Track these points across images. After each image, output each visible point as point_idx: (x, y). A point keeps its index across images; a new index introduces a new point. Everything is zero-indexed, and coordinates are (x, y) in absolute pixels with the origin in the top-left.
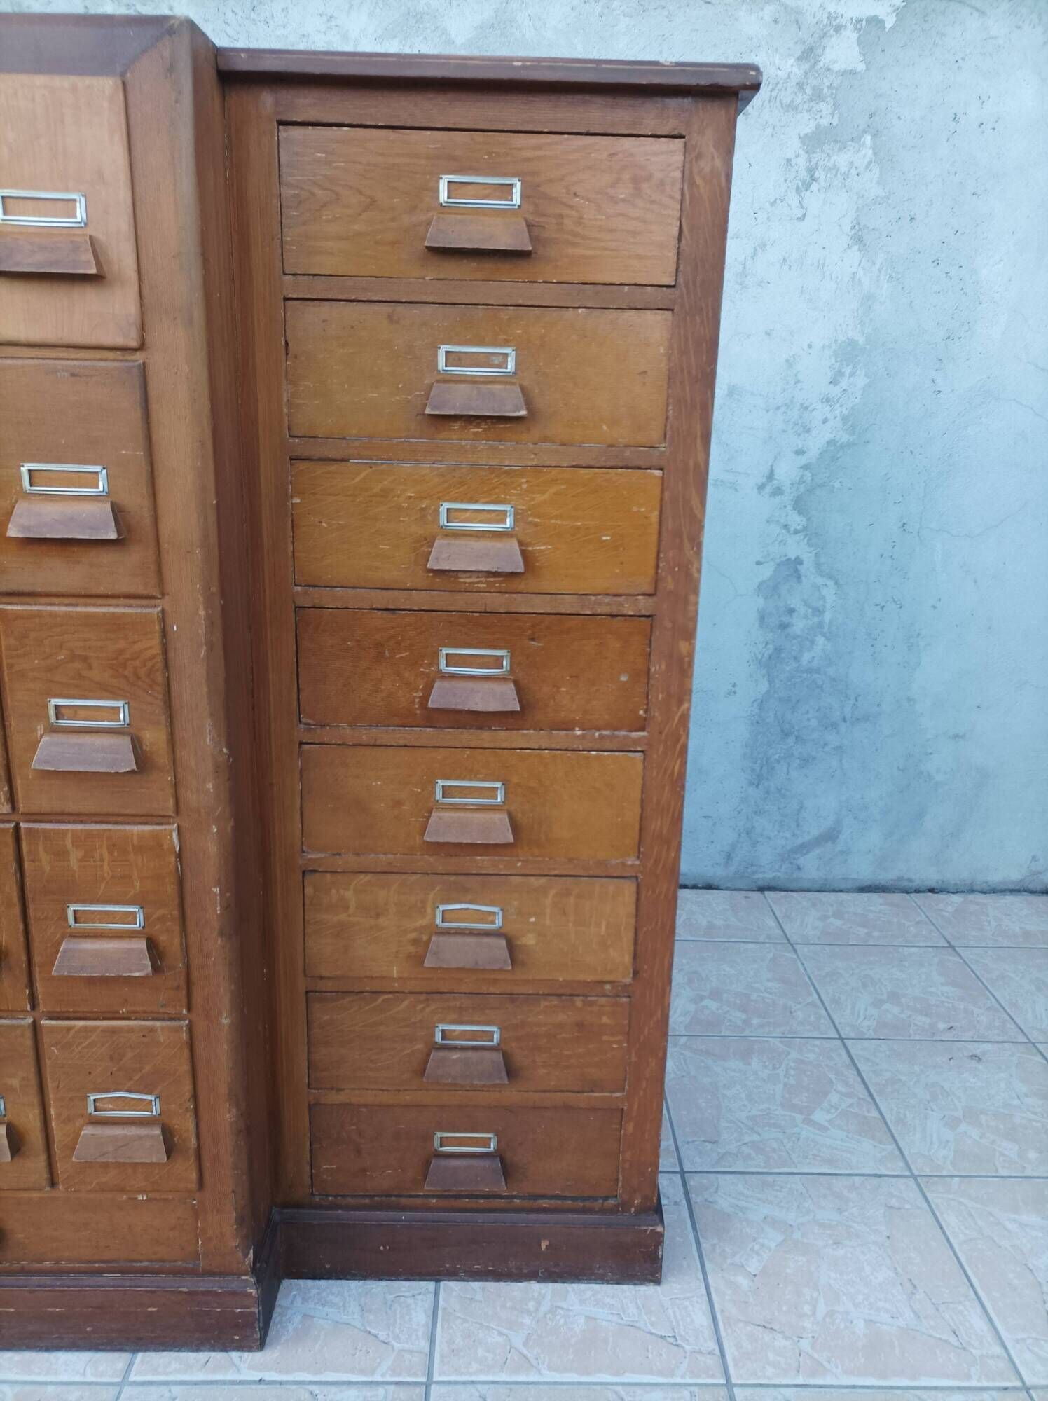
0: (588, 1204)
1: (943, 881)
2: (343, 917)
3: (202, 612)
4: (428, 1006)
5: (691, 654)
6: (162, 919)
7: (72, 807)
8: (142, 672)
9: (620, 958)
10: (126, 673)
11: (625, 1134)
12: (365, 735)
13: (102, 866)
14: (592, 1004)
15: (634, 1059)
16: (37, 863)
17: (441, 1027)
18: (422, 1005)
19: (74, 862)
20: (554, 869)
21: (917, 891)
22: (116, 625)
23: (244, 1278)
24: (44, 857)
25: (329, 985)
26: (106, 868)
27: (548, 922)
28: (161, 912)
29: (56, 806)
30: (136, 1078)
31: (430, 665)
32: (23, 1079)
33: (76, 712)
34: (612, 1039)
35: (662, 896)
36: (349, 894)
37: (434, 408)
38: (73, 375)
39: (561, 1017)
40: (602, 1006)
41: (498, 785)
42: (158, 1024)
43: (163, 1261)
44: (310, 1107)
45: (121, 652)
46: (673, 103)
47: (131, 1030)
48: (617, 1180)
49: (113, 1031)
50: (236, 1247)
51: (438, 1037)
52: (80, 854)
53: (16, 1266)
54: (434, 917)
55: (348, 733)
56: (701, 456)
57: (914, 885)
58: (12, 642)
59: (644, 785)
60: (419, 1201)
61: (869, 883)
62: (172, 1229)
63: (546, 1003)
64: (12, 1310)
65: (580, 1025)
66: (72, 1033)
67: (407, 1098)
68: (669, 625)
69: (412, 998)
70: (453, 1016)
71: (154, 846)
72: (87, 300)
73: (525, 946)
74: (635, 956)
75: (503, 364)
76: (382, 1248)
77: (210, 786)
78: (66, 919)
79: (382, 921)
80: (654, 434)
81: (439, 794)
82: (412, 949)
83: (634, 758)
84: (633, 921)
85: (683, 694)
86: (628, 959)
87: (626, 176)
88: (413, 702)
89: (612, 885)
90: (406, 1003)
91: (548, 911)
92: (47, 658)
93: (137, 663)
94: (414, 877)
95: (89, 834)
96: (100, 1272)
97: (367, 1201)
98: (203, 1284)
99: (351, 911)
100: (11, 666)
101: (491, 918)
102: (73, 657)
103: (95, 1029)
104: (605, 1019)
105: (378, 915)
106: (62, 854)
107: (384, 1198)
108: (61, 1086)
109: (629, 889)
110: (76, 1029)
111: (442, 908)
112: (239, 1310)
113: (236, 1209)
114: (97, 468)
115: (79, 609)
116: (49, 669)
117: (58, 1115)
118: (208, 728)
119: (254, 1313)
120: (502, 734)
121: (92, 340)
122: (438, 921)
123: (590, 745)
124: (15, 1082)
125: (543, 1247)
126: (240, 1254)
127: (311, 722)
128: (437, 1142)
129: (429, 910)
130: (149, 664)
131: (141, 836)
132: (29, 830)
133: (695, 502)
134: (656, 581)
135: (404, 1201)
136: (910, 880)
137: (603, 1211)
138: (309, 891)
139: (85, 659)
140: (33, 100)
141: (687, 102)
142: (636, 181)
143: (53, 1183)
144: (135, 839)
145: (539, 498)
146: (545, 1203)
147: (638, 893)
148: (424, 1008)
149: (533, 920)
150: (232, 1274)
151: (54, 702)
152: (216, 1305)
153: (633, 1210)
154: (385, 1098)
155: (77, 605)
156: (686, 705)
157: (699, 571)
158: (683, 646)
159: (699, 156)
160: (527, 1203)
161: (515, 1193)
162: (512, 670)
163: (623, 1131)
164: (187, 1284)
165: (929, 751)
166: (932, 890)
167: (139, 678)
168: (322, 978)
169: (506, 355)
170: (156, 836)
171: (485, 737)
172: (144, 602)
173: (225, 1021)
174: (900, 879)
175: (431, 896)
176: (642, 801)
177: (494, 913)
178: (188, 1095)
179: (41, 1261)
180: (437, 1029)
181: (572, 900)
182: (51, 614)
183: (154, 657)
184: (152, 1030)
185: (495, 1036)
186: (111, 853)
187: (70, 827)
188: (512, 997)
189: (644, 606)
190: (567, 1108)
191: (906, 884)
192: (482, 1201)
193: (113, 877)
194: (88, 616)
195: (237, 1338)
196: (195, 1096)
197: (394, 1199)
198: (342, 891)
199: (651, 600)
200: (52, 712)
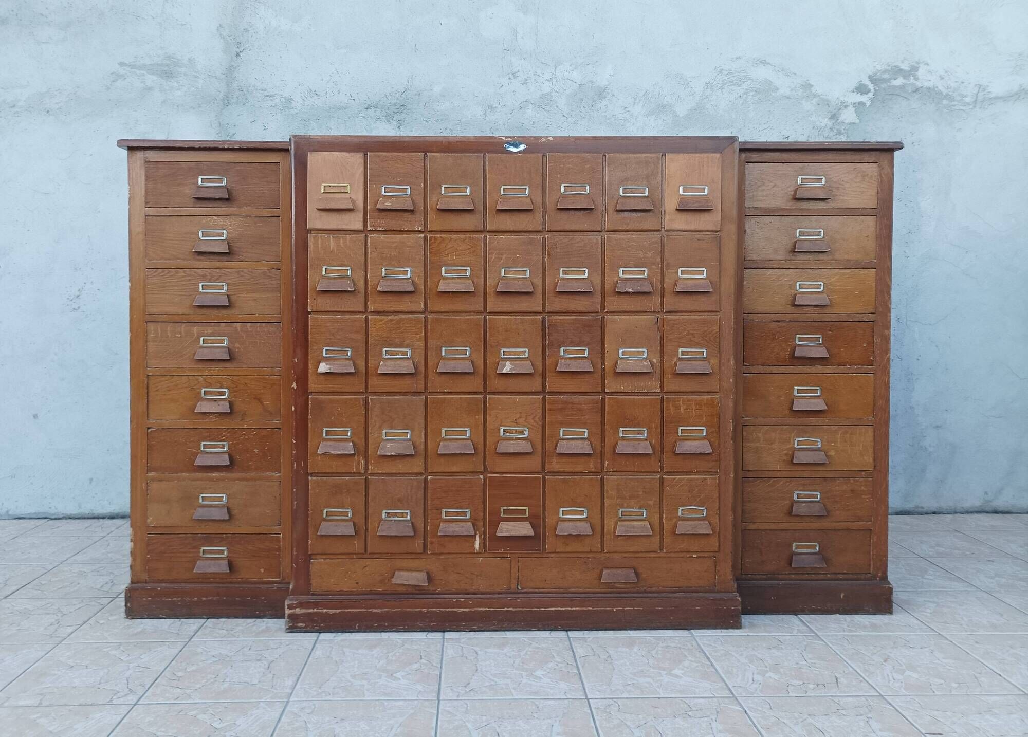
0: (859, 576)
1: (940, 508)
2: (758, 444)
3: (733, 317)
4: (791, 483)
5: (889, 335)
6: (712, 432)
7: (683, 389)
8: (712, 338)
9: (869, 459)
10: (707, 339)
11: (873, 542)
12: (768, 369)
13: (692, 411)
14: (857, 481)
15: (875, 506)
16: (669, 411)
17: (796, 493)
18: (788, 484)
19: (682, 411)
20: (841, 423)
21: (927, 514)
22: (704, 322)
23: (734, 593)
24: (672, 408)
25: (751, 475)
26: (694, 412)
27: (839, 445)
28: (713, 429)
29: (677, 389)
30: (698, 500)
31: (792, 342)
32: (655, 501)
33: (688, 354)
34: (866, 497)
35: (884, 433)
36: (760, 435)
37: (798, 249)
38: (698, 240)
39: (845, 487)
40: (862, 482)
41: (818, 388)
42: (708, 476)
43: (701, 587)
44: (742, 531)
45: (705, 331)
46: (874, 153)
47: (698, 479)
48: (870, 565)
49: (691, 480)
50: (731, 579)
51: (795, 497)
52: (685, 407)
53: (642, 589)
54: (794, 444)
55: (761, 369)
56: (889, 264)
57: (925, 510)
58: (668, 328)
59: (874, 387)
60: (787, 576)
61: (901, 510)
62: (705, 571)
63: (838, 481)
64: (641, 609)
65: (852, 491)
66: (675, 481)
67: (782, 526)
68: (881, 324)
69: (785, 480)
70: (801, 488)
71: (711, 403)
72: (705, 217)
73: (830, 455)
74: (874, 460)
75: (819, 235)
76: (773, 598)
77: (731, 380)
78: (677, 433)
79: (774, 446)
80: (872, 257)
81: (795, 393)
82: (785, 458)
83: (869, 376)
84: (872, 444)
85: (887, 351)
86: (871, 460)
87: (859, 175)
88: (786, 356)
89: (863, 429)
90: (782, 482)
91: (839, 440)
92: (680, 334)
93: (711, 335)
94: (785, 427)
95: (688, 399)
96: (675, 592)
97: (765, 577)
98: (718, 596)
99: (761, 441)
100: (667, 337)
101: (816, 444)
102: (689, 334)
103: (684, 479)
104: (863, 488)
105: (772, 443)
106: (678, 408)
107: (772, 575)
108: (669, 504)
109: (870, 431)
110: (676, 479)
111: (797, 440)
112: (733, 608)
113: (731, 561)
114: (704, 269)
115: (692, 317)
116: (680, 338)
117: (666, 517)
118: (732, 359)
119: (739, 609)
120: (820, 368)
121: (706, 229)
122: (796, 445)
123: (853, 372)
124: (651, 503)
125: (842, 597)
126: (732, 582)
127: (748, 365)
128: (794, 547)
129: (792, 441)
130: (715, 335)
131: (707, 399)
132: (667, 398)
133: (888, 280)
134: (876, 308)
135: (780, 576)
136: (922, 508)
137: (865, 579)
138: (744, 433)
139: (692, 334)
140: (695, 160)
141: (878, 153)
142: (863, 176)
143: (661, 550)
144: (705, 401)
145: (832, 280)
146: (841, 576)
147: (874, 432)
148: (789, 484)
149: (833, 444)
150: (730, 592)
151: (680, 350)
152: (724, 605)
153: (878, 579)
154: (773, 527)
155: (691, 316)
156: (889, 355)
157: (891, 304)
158: (886, 332)
159: (883, 168)
160: (833, 576)
161: (827, 572)
162: (823, 343)
163: (872, 540)
164: (712, 596)
165: (925, 435)
166: (934, 513)
167: (711, 341)
168: (749, 471)
169: (820, 231)
170: (712, 399)
171: (813, 369)
172: (713, 314)
173: (732, 476)
174: (917, 507)
175: (793, 435)
176: (874, 393)
177: (818, 442)
178: (717, 507)
179: (651, 588)
180: (794, 494)
181: (848, 435)
182: (683, 319)
183: (717, 332)
184: (705, 479)
185: (818, 496)
186: (696, 407)
187: (682, 397)
188: (825, 478)
189: (871, 317)
190: (848, 529)
191: (920, 510)
192: (813, 576)
193: (695, 416)
194: (695, 319)
195: (732, 622)
196: (719, 509)
197: (776, 575)
198: (757, 434)
199: (874, 315)
200: (680, 353)
